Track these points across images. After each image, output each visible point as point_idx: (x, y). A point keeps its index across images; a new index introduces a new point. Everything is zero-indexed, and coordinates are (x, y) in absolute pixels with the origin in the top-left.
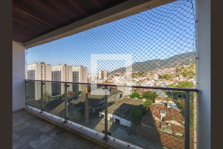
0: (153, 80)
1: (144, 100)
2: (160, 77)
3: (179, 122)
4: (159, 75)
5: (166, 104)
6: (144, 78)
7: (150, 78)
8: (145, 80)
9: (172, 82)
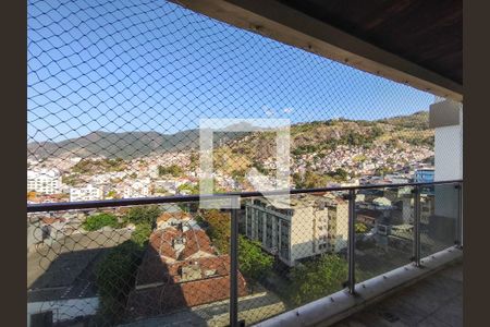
0: (148, 179)
1: (132, 227)
2: (162, 171)
3: (208, 251)
4: (160, 167)
5: (180, 227)
6: (123, 174)
7: (139, 174)
8: (125, 177)
9: (185, 181)
